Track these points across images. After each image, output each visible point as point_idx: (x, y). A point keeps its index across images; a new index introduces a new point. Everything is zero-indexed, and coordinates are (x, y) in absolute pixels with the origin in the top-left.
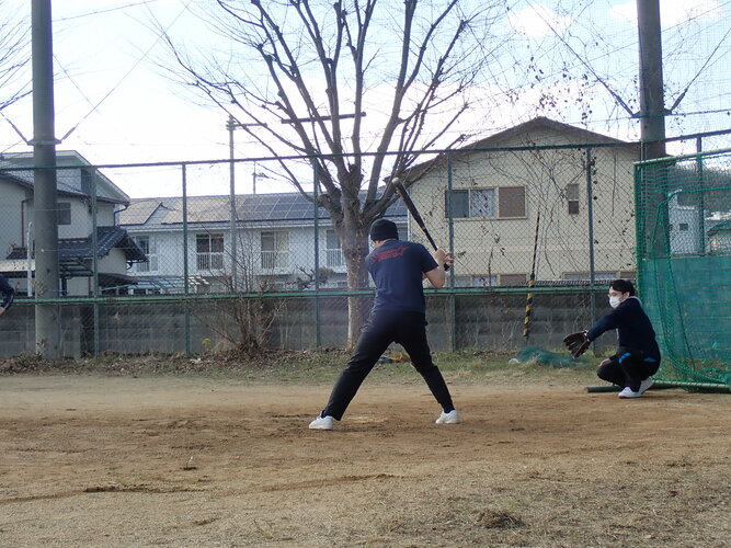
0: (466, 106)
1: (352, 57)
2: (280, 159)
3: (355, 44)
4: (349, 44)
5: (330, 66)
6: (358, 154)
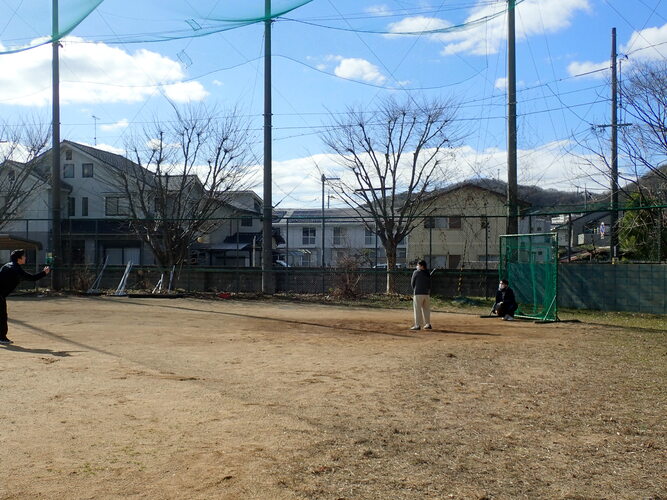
1: (391, 175)
4: (390, 170)
5: (383, 179)
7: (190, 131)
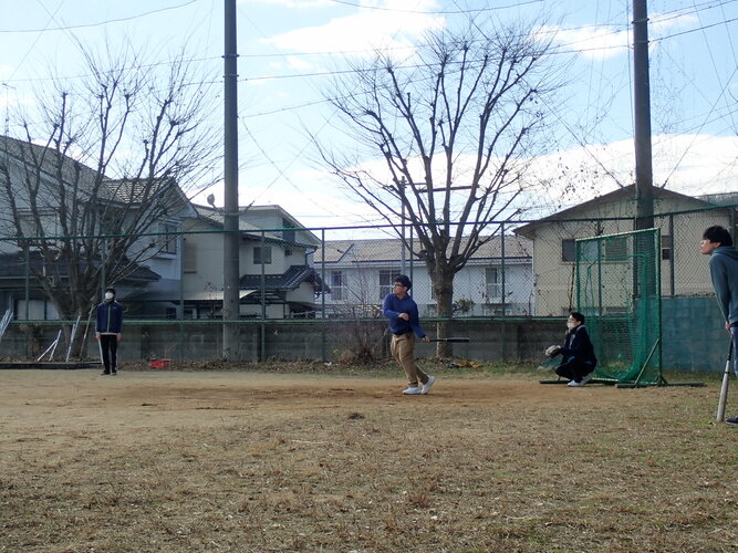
0: (521, 189)
1: (445, 153)
2: (394, 226)
3: (447, 144)
4: (444, 145)
5: (427, 161)
6: (447, 223)
7: (109, 89)
